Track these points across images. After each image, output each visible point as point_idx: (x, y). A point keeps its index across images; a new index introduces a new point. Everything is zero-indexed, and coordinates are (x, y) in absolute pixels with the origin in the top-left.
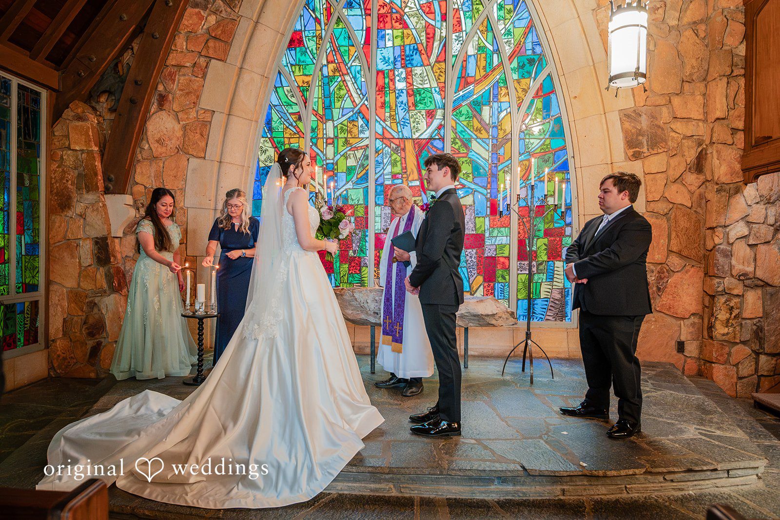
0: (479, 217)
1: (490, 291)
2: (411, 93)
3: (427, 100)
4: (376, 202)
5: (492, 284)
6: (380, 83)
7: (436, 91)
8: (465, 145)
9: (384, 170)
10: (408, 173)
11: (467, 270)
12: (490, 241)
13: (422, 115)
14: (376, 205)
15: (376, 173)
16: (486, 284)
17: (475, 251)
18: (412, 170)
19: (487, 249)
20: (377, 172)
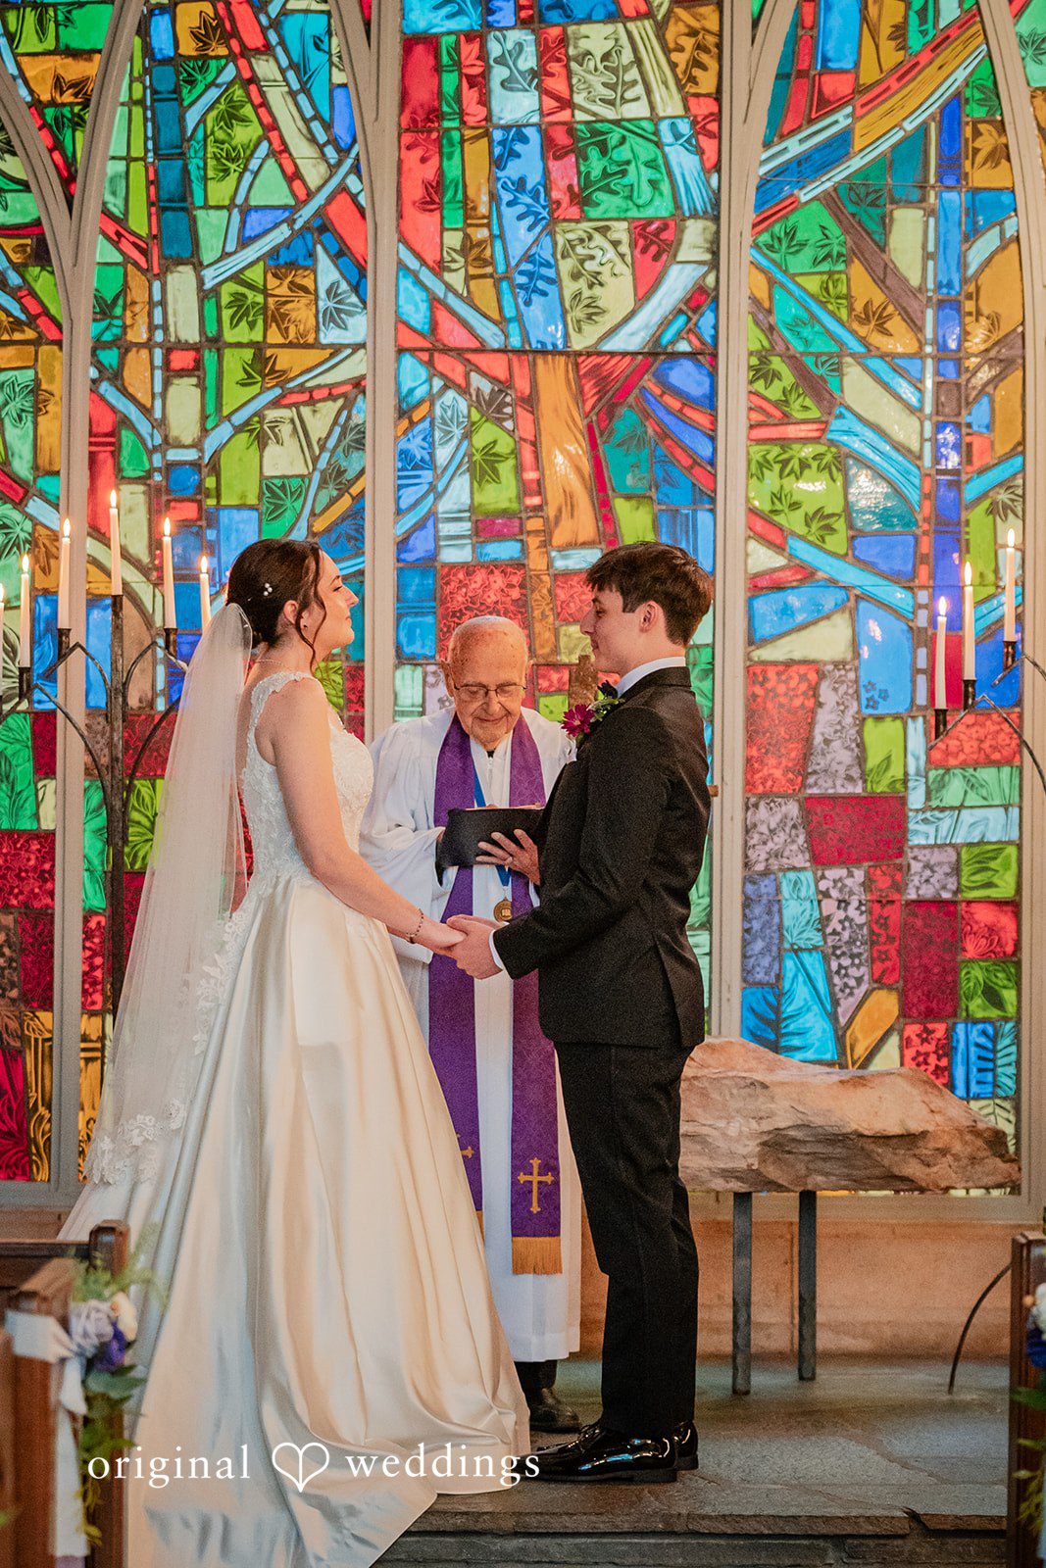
0: (879, 718)
1: (932, 1060)
2: (560, 143)
3: (639, 176)
4: (398, 648)
5: (939, 1029)
6: (421, 94)
7: (677, 136)
8: (813, 385)
9: (439, 496)
10: (551, 511)
11: (826, 960)
12: (931, 829)
13: (616, 244)
14: (402, 658)
15: (399, 512)
16: (913, 1030)
17: (859, 875)
18: (569, 497)
19: (916, 867)
20: (404, 505)
